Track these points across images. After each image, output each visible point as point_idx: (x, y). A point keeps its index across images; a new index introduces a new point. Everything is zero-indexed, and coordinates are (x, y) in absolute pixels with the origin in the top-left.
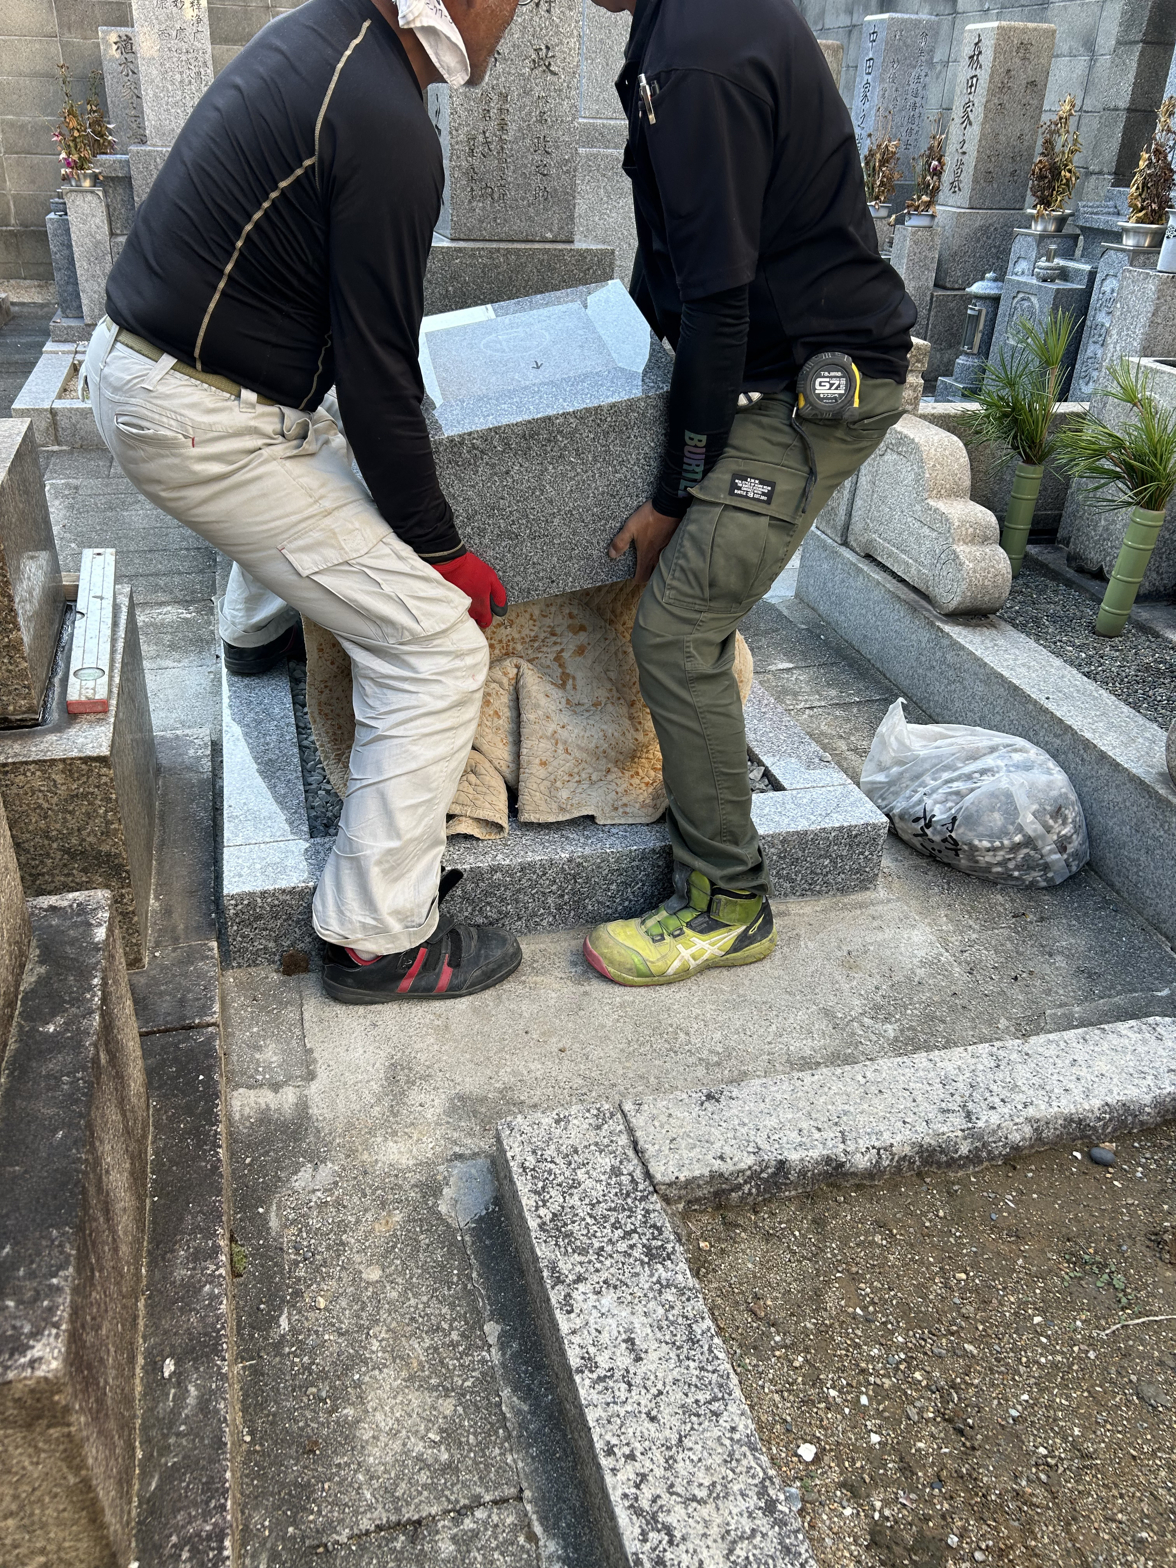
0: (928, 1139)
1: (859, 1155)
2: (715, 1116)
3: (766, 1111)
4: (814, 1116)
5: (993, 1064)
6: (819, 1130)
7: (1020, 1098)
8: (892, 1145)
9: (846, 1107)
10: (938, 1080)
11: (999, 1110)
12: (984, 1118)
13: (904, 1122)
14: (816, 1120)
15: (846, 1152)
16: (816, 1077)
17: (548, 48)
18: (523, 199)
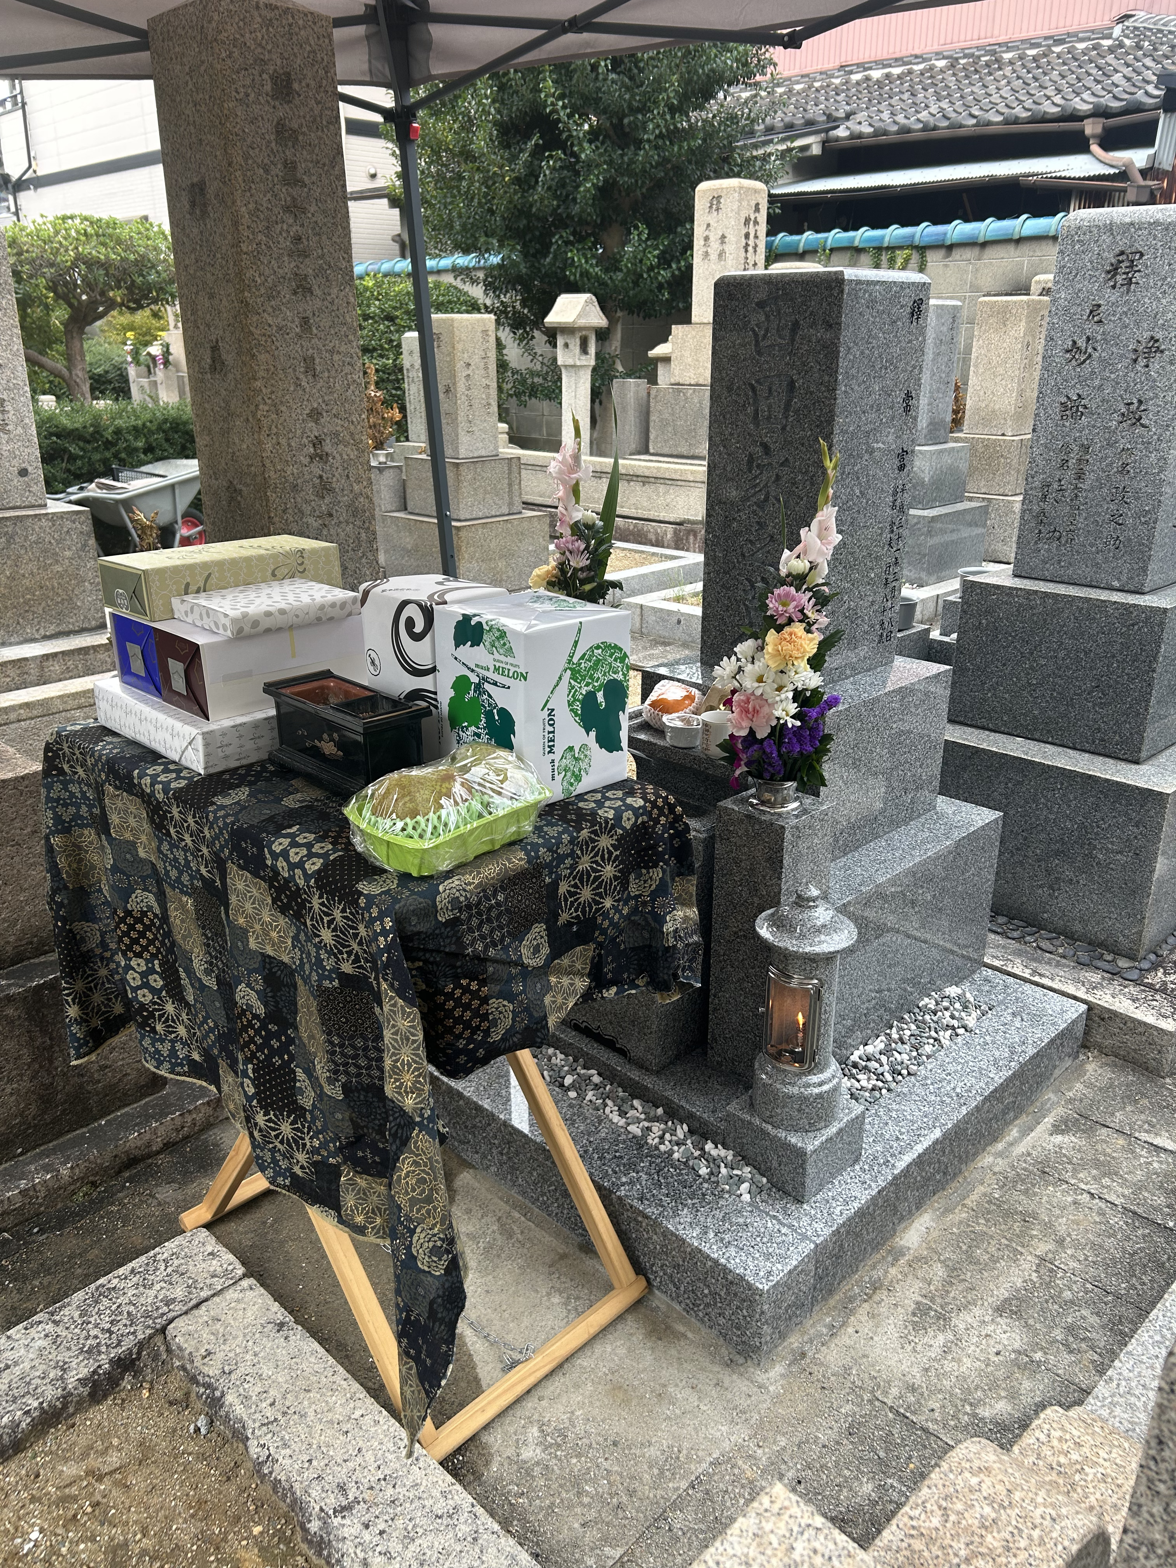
0: (297, 1486)
1: (256, 1442)
2: (258, 1335)
3: (280, 1363)
4: (288, 1395)
6: (272, 1404)
8: (277, 1462)
14: (284, 1398)
15: (253, 1431)
17: (1140, 402)
18: (1092, 545)
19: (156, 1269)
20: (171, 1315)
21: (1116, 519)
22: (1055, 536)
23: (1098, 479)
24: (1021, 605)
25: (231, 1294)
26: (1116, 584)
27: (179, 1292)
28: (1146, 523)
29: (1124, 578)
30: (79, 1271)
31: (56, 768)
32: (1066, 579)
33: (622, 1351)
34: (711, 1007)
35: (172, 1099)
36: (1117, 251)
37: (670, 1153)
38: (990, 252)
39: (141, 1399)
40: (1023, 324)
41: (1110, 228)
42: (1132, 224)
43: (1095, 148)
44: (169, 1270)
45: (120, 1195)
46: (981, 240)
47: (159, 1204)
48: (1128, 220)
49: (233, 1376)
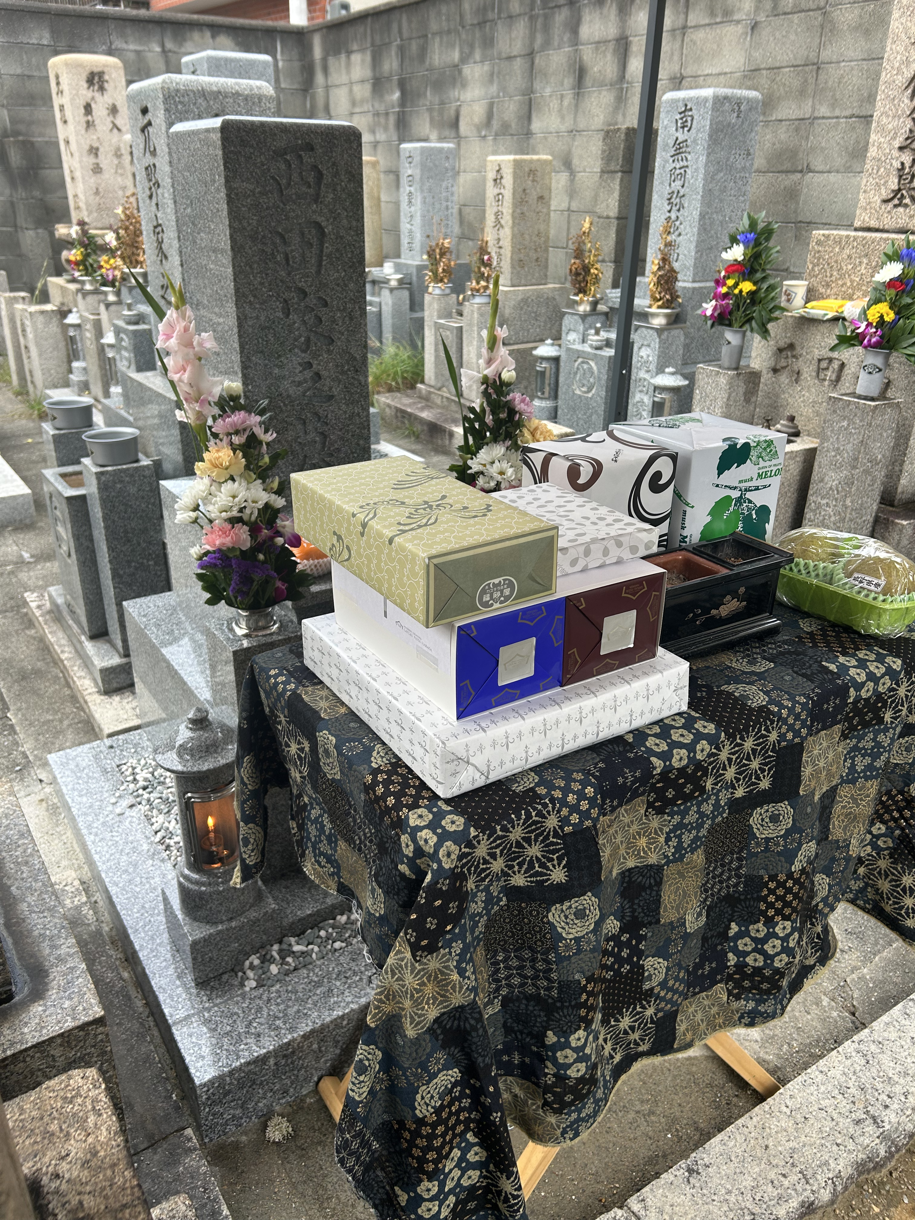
0: (860, 1156)
1: (822, 1191)
2: (705, 1191)
3: (738, 1171)
4: (774, 1163)
5: (863, 1062)
6: (784, 1176)
7: (898, 1089)
8: (840, 1172)
9: (791, 1144)
10: (837, 1092)
11: (892, 1107)
12: (886, 1119)
13: (838, 1145)
14: (777, 1166)
15: (813, 1192)
16: (754, 1119)
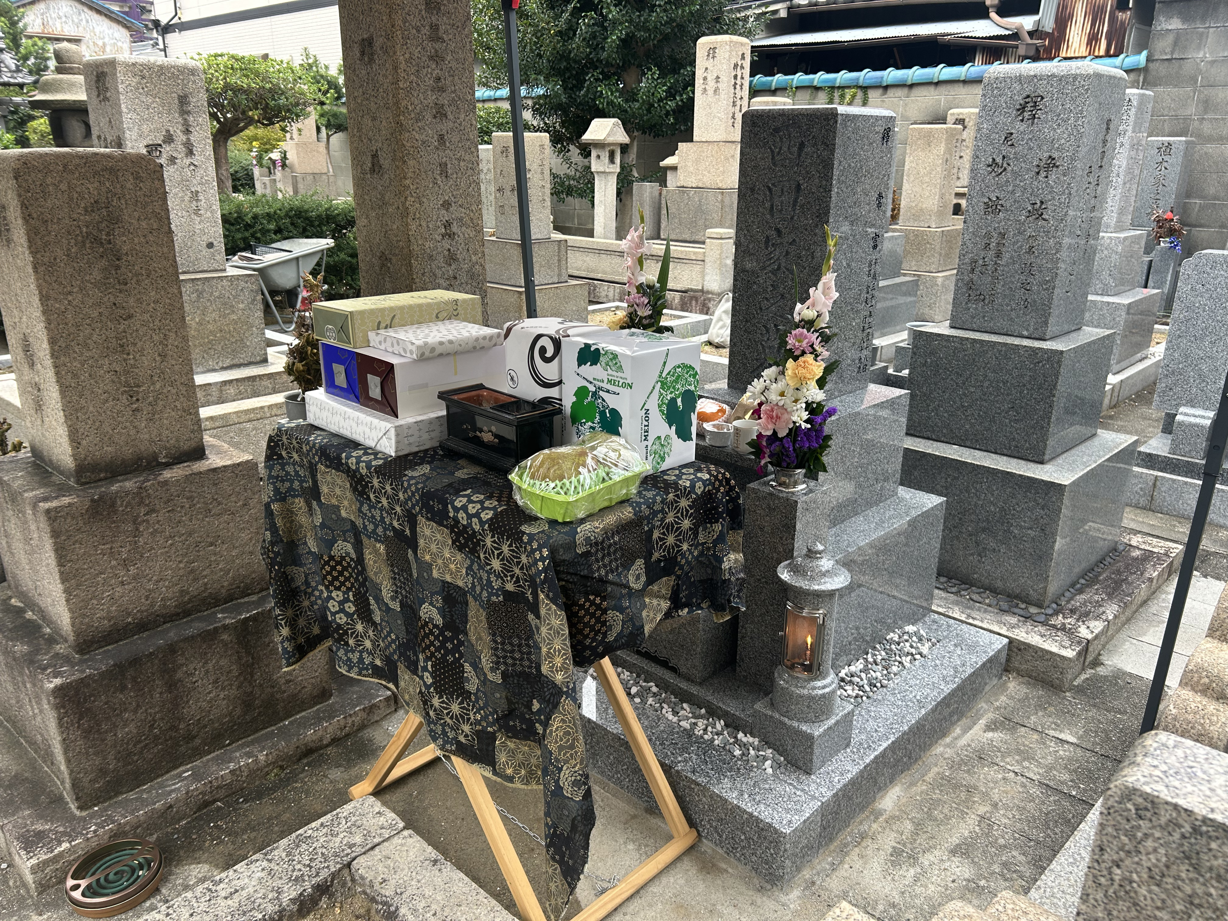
17: (1042, 203)
18: (1007, 305)
19: (339, 824)
20: (353, 855)
21: (1025, 287)
22: (981, 298)
23: (1012, 257)
24: (956, 348)
25: (396, 841)
26: (1025, 333)
27: (358, 839)
28: (1047, 289)
29: (1031, 329)
30: (276, 829)
31: (276, 454)
32: (988, 329)
33: (682, 882)
34: (739, 635)
35: (337, 706)
36: (1024, 95)
37: (712, 740)
38: (916, 91)
39: (334, 915)
40: (943, 145)
41: (1019, 79)
42: (1035, 76)
43: (993, 15)
44: (349, 824)
45: (302, 776)
46: (909, 82)
47: (331, 782)
48: (1032, 73)
49: (404, 896)
